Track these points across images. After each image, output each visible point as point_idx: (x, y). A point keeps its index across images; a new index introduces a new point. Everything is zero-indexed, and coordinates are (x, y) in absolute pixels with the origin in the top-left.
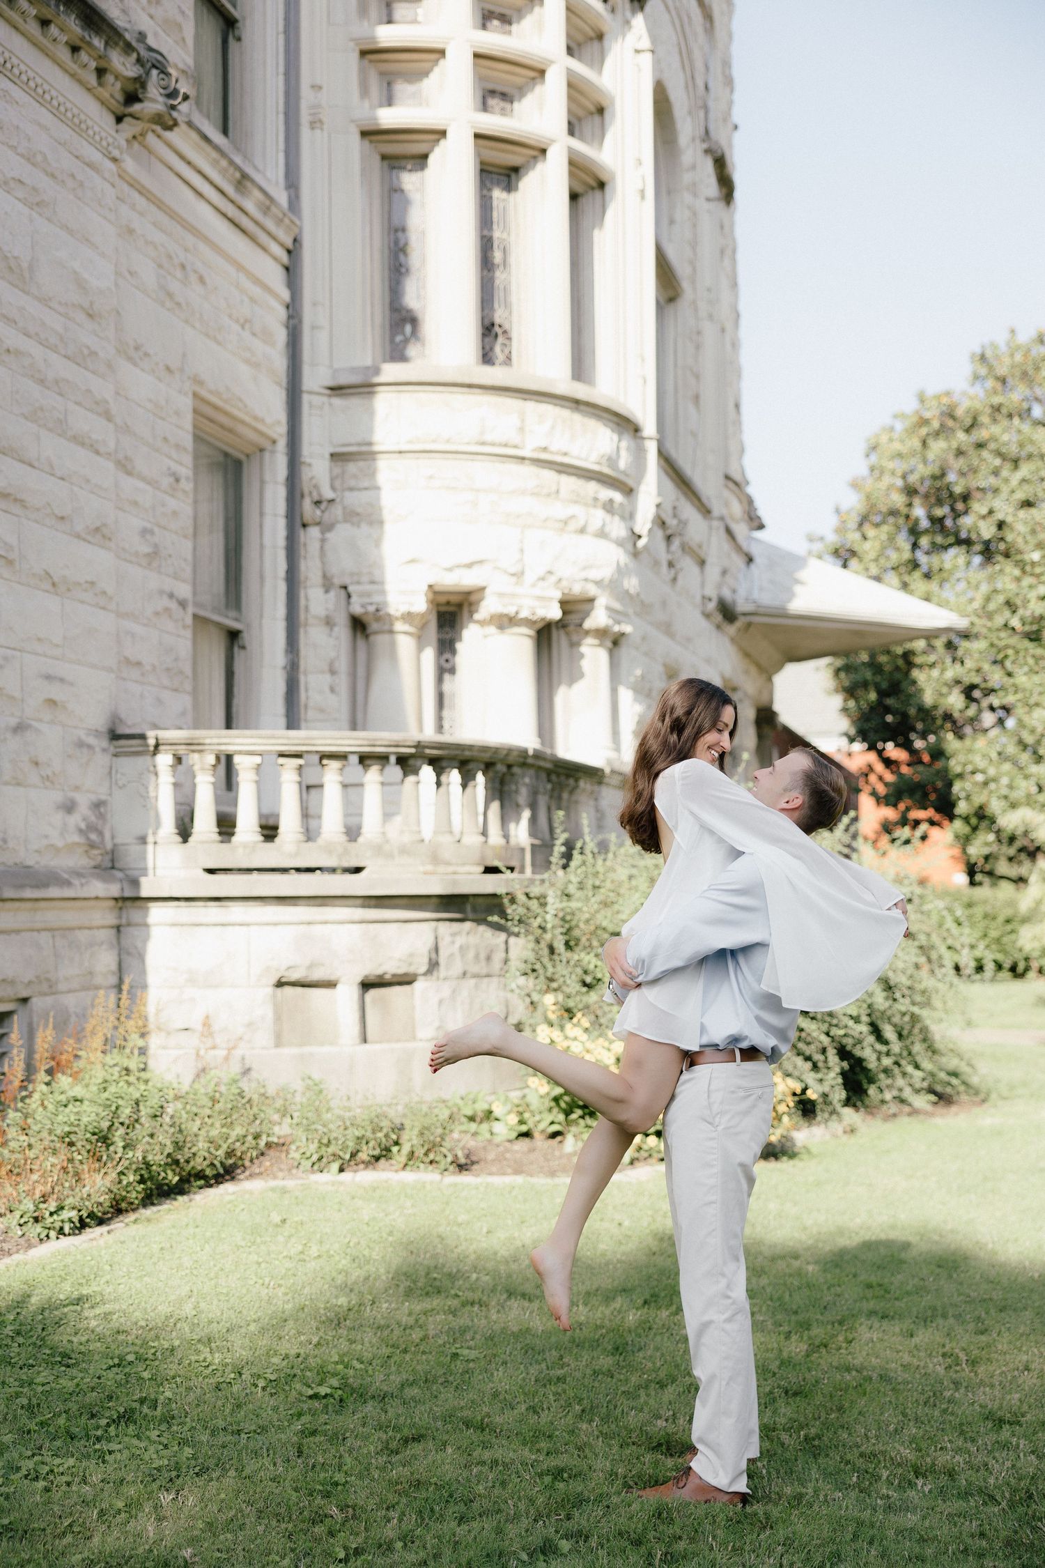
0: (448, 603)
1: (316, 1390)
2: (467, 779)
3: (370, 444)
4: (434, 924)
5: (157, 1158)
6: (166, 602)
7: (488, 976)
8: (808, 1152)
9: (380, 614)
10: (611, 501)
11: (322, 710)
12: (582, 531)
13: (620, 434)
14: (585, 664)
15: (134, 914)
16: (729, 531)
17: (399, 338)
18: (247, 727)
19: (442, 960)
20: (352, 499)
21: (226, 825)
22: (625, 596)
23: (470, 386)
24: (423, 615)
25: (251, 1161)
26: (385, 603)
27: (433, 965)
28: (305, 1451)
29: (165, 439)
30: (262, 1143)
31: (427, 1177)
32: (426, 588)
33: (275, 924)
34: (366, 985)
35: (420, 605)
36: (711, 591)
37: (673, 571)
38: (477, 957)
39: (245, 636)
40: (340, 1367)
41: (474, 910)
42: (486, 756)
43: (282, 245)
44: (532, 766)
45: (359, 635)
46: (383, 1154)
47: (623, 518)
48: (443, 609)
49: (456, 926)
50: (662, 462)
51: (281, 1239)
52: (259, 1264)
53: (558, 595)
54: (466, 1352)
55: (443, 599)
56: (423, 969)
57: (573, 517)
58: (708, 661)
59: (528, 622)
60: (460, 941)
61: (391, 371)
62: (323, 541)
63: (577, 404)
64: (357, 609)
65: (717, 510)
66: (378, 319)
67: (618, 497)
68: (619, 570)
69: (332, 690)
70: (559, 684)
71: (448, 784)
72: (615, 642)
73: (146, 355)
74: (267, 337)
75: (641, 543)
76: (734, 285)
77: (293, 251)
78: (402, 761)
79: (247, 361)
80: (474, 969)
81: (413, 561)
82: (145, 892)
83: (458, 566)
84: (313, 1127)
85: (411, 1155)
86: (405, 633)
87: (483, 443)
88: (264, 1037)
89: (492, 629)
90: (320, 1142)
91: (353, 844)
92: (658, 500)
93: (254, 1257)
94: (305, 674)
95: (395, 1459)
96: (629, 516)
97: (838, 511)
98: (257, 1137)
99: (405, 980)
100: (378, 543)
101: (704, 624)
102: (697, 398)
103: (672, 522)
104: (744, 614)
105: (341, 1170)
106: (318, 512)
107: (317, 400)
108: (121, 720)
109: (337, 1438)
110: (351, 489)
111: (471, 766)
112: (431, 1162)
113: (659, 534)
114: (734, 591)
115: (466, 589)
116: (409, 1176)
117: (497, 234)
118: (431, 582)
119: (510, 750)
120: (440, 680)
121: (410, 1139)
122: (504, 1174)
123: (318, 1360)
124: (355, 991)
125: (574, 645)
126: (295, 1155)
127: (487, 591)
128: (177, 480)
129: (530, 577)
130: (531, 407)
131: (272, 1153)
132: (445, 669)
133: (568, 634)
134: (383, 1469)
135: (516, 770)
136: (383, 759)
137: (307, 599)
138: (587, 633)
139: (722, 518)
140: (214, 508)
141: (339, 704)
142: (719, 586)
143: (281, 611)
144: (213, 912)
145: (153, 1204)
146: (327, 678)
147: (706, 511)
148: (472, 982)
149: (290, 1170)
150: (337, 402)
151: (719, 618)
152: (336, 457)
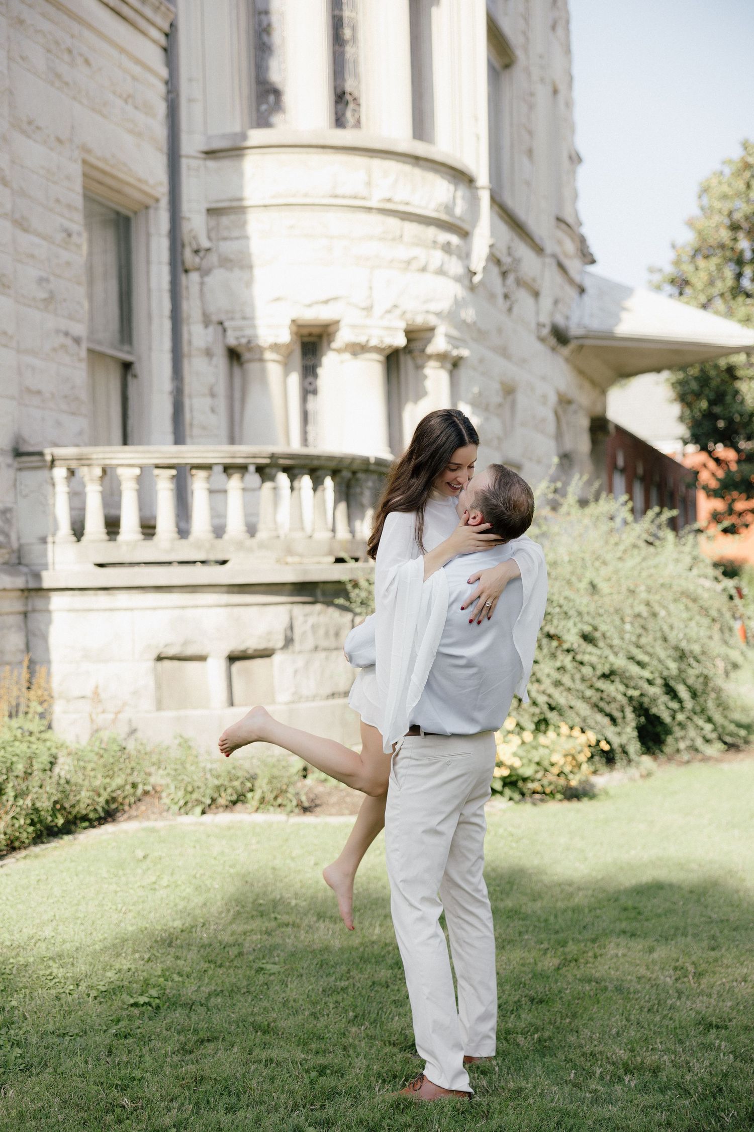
0: (310, 335)
1: (136, 1000)
2: (317, 483)
3: (241, 199)
4: (289, 607)
5: (45, 804)
6: (62, 339)
7: (337, 649)
8: (607, 793)
9: (251, 346)
10: (449, 243)
11: (204, 428)
12: (424, 269)
13: (456, 185)
14: (429, 384)
15: (38, 603)
16: (561, 266)
17: (264, 107)
18: (140, 443)
19: (297, 636)
20: (227, 248)
21: (112, 526)
22: (463, 325)
23: (323, 147)
24: (288, 346)
25: (130, 805)
26: (256, 336)
27: (289, 641)
28: (114, 1051)
29: (58, 201)
30: (139, 791)
31: (276, 817)
32: (289, 322)
33: (155, 609)
34: (233, 659)
35: (285, 336)
36: (544, 319)
37: (508, 303)
38: (327, 633)
39: (137, 368)
40: (161, 980)
41: (324, 594)
42: (333, 465)
43: (160, 29)
44: (373, 472)
45: (235, 363)
46: (239, 800)
47: (460, 257)
48: (306, 339)
49: (308, 608)
50: (496, 208)
51: (139, 871)
52: (116, 892)
53: (403, 325)
54: (269, 967)
55: (305, 331)
56: (280, 644)
57: (414, 258)
58: (544, 378)
59: (377, 349)
60: (311, 620)
61: (257, 136)
62: (202, 284)
63: (416, 160)
64: (232, 341)
65: (550, 247)
66: (246, 91)
67: (454, 239)
68: (457, 303)
69: (213, 410)
70: (407, 400)
71: (300, 489)
72: (455, 364)
73: (38, 128)
74: (147, 109)
75: (477, 279)
76: (568, 51)
77: (171, 34)
78: (260, 469)
79: (131, 132)
80: (324, 643)
81: (278, 299)
82: (46, 584)
83: (317, 303)
84: (180, 778)
85: (262, 800)
86: (274, 361)
87: (336, 196)
88: (147, 704)
89: (347, 356)
90: (185, 790)
91: (219, 541)
92: (491, 242)
93: (114, 887)
94: (190, 397)
95: (188, 1058)
96: (465, 256)
97: (673, 246)
98: (134, 786)
99: (266, 654)
100: (249, 284)
101: (539, 346)
102: (530, 153)
103: (506, 260)
104: (577, 338)
105: (203, 813)
106: (197, 260)
107: (194, 163)
108: (24, 440)
109: (145, 1040)
110: (225, 239)
111: (320, 473)
112: (280, 805)
113: (495, 271)
114: (567, 318)
115: (325, 323)
116: (260, 817)
117: (347, 13)
118: (294, 316)
119: (353, 459)
120: (304, 400)
121: (262, 785)
122: (342, 814)
123: (145, 974)
124: (222, 664)
125: (419, 367)
126: (166, 800)
127: (342, 324)
128: (69, 235)
129: (378, 310)
130: (377, 164)
131: (147, 799)
132: (308, 391)
133: (413, 358)
134: (174, 1066)
135: (360, 475)
136: (243, 468)
137: (190, 333)
138: (430, 357)
139: (554, 256)
140: (107, 260)
141: (219, 422)
142: (552, 314)
143: (167, 344)
144: (103, 599)
145: (42, 843)
146: (208, 401)
147: (539, 250)
148: (323, 655)
149: (161, 813)
150: (211, 164)
151: (553, 341)
152: (212, 212)
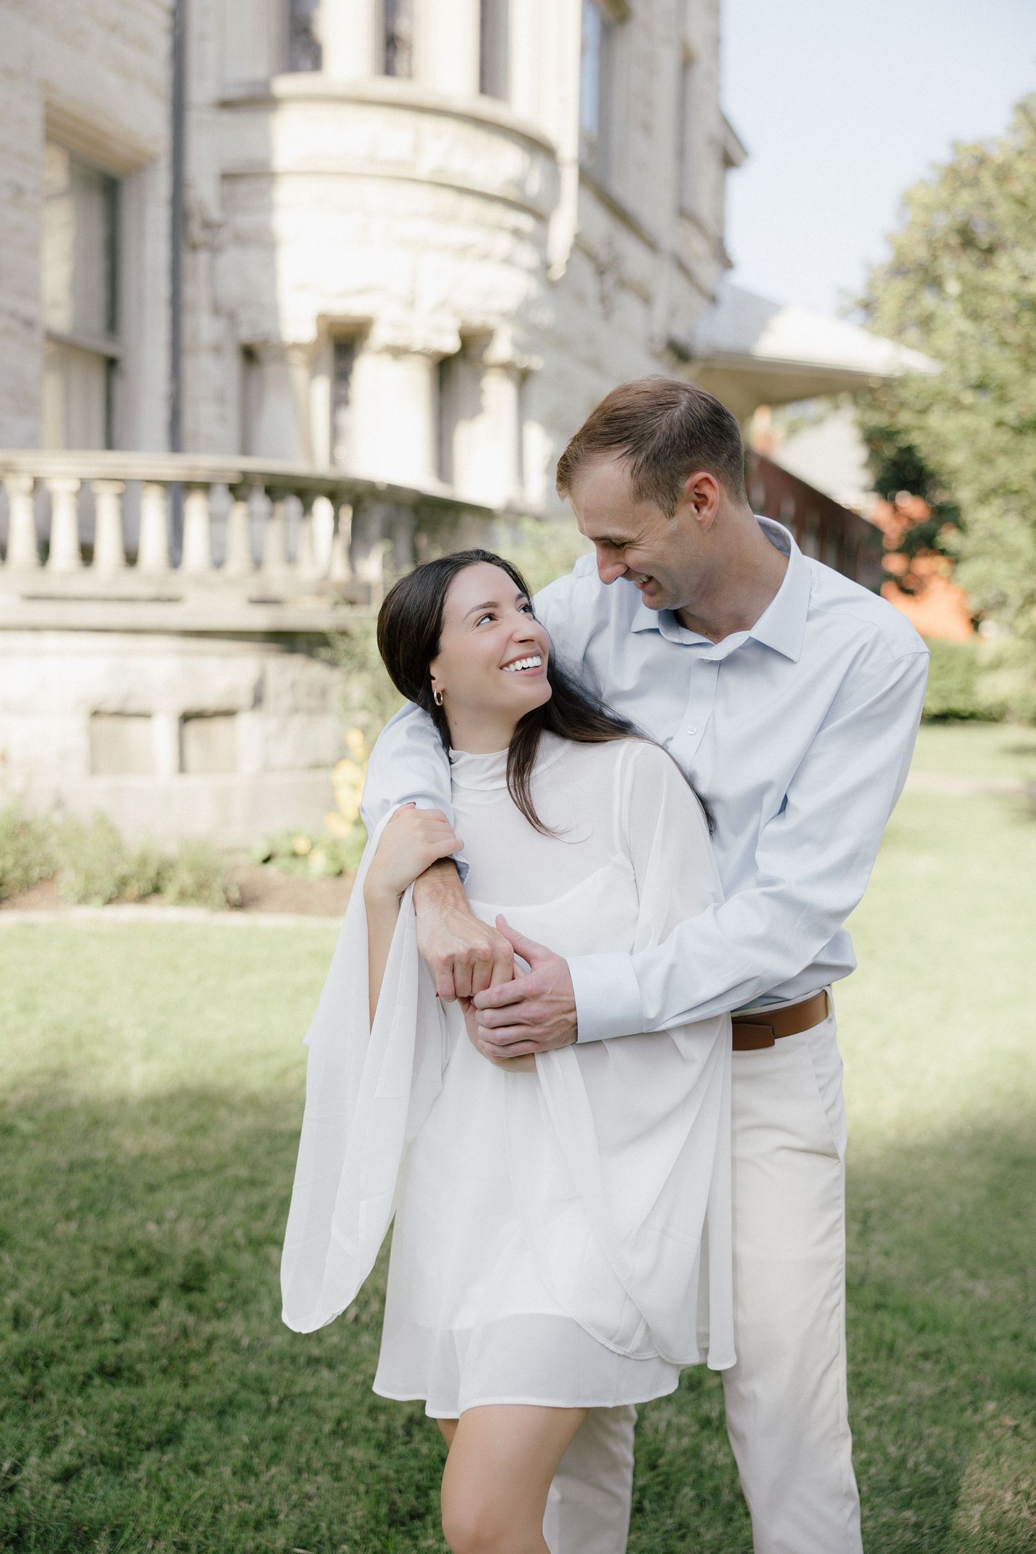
0: (342, 334)
3: (267, 164)
4: (260, 659)
6: (6, 322)
7: (323, 711)
9: (270, 343)
10: (520, 226)
11: (211, 439)
12: (485, 257)
13: (531, 157)
14: (487, 399)
16: (683, 268)
19: (269, 694)
20: (243, 221)
21: (44, 550)
22: (533, 329)
24: (313, 345)
25: (19, 892)
26: (276, 332)
27: (258, 700)
30: (34, 876)
32: (314, 317)
33: (89, 654)
34: (186, 718)
35: (309, 334)
36: (657, 330)
37: (606, 308)
38: (310, 692)
41: (308, 644)
42: (327, 486)
45: (250, 364)
47: (533, 245)
48: (339, 339)
49: (287, 662)
53: (456, 325)
55: (336, 330)
56: (246, 701)
57: (473, 243)
59: (423, 354)
60: (290, 676)
61: (284, 85)
62: (212, 266)
64: (246, 334)
65: (668, 244)
67: (526, 223)
68: (528, 301)
69: (221, 419)
70: (460, 419)
72: (523, 377)
74: (142, 44)
75: (556, 274)
79: (117, 70)
80: (305, 703)
81: (304, 287)
83: (348, 293)
85: (182, 892)
86: (299, 362)
87: (376, 163)
88: (77, 766)
89: (386, 359)
91: (174, 572)
92: (576, 230)
94: (195, 404)
96: (540, 243)
98: (27, 869)
99: (229, 713)
100: (270, 266)
102: (647, 128)
103: (604, 256)
104: (704, 358)
106: (208, 235)
107: (204, 116)
110: (243, 210)
111: (308, 494)
112: (206, 900)
113: (585, 265)
114: (691, 331)
115: (358, 319)
118: (320, 310)
119: (355, 483)
120: (334, 412)
124: (173, 723)
125: (478, 377)
126: (63, 891)
127: (378, 322)
129: (423, 306)
131: (39, 886)
132: (340, 400)
133: (469, 366)
136: (206, 487)
137: (194, 325)
138: (490, 366)
139: (674, 255)
142: (668, 324)
143: (164, 335)
144: (27, 641)
146: (216, 408)
147: (652, 245)
148: (304, 717)
149: (58, 904)
150: (227, 118)
151: (669, 357)
152: (228, 177)
